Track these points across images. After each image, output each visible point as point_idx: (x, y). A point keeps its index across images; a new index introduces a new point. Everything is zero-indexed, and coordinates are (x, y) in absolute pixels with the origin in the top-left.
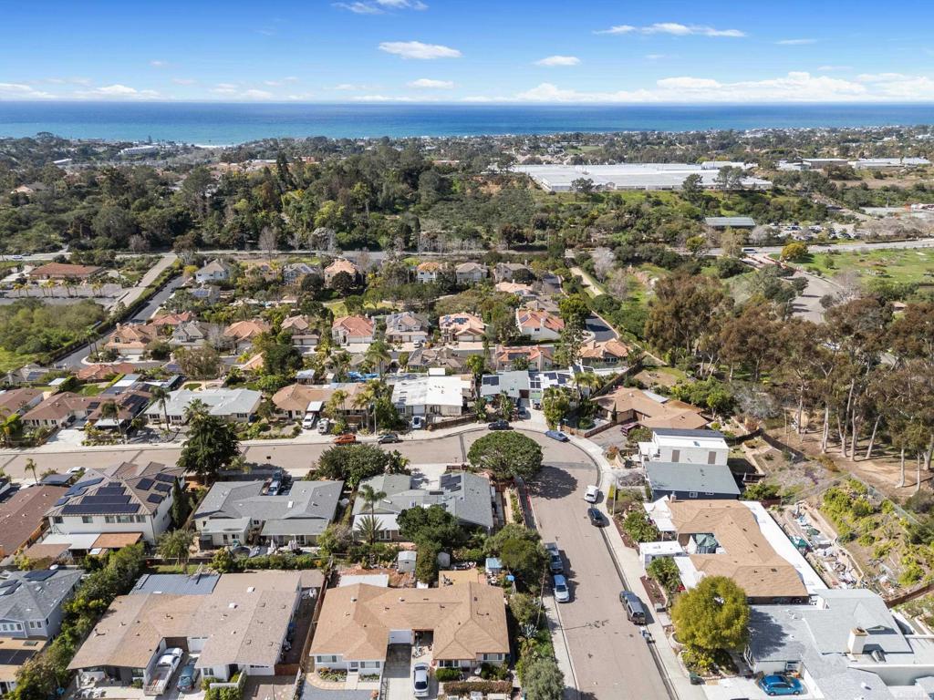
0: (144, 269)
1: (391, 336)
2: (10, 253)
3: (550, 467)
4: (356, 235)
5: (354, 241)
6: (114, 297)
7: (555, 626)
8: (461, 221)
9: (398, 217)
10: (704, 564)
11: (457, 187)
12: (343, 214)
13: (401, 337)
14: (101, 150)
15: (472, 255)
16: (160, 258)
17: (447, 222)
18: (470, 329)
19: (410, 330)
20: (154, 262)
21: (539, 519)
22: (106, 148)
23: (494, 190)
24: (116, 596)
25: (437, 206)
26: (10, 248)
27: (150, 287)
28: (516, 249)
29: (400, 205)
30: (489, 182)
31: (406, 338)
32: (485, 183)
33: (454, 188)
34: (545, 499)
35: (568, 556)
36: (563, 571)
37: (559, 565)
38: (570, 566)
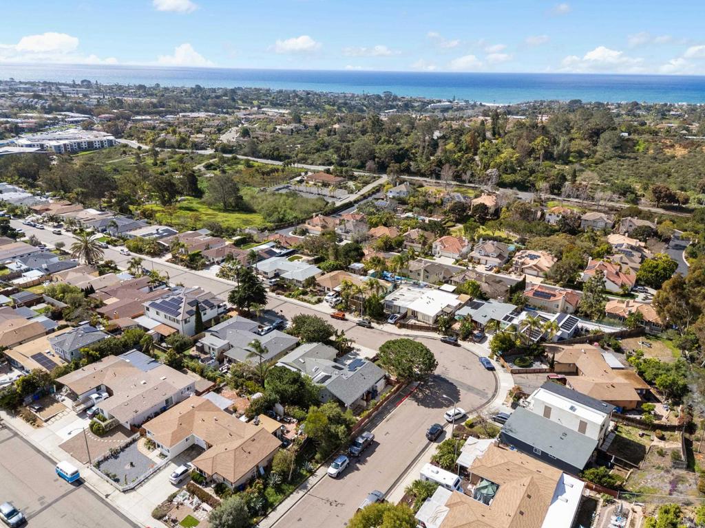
0: (366, 183)
1: (472, 257)
2: (308, 164)
3: (452, 384)
4: (518, 177)
5: (514, 182)
6: (340, 198)
7: (305, 487)
8: (624, 177)
9: (567, 167)
10: (456, 503)
11: (641, 148)
12: (517, 159)
13: (479, 259)
14: (416, 104)
15: (613, 206)
16: (379, 177)
17: (611, 176)
18: (535, 265)
19: (488, 256)
20: (374, 179)
21: (393, 415)
22: (420, 103)
23: (680, 153)
24: (111, 354)
25: (611, 162)
26: (309, 161)
27: (362, 195)
28: (664, 208)
29: (574, 157)
30: (676, 146)
31: (482, 261)
32: (672, 146)
33: (637, 147)
34: (417, 403)
35: (377, 449)
36: (358, 456)
37: (356, 450)
38: (370, 456)
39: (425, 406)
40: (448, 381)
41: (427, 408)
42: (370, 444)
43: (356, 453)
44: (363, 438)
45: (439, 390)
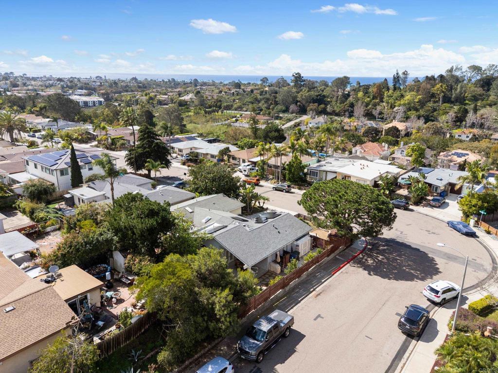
2: (243, 111)
12: (420, 101)
16: (301, 117)
21: (328, 286)
29: (469, 101)
34: (367, 272)
35: (299, 347)
36: (257, 361)
37: (253, 346)
38: (283, 362)
39: (383, 277)
40: (410, 246)
41: (386, 280)
42: (283, 336)
43: (253, 352)
44: (270, 321)
45: (400, 256)
